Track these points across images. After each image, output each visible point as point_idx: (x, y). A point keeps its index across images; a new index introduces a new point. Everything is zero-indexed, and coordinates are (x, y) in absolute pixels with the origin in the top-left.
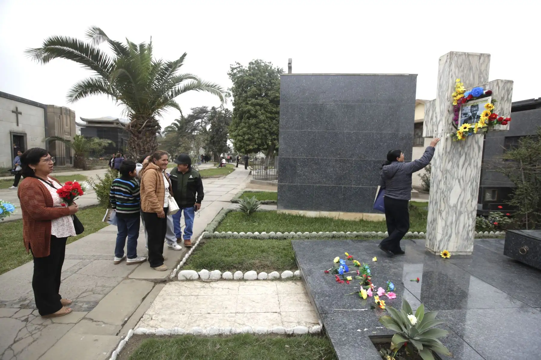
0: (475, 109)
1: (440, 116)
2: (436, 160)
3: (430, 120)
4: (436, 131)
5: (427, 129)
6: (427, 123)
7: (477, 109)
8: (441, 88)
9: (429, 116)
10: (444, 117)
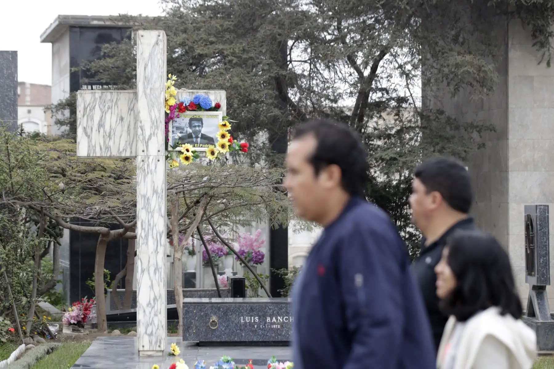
0: (197, 124)
1: (151, 127)
2: (148, 199)
3: (95, 127)
4: (143, 151)
5: (90, 141)
6: (89, 131)
7: (200, 125)
8: (148, 83)
9: (92, 119)
10: (159, 130)
